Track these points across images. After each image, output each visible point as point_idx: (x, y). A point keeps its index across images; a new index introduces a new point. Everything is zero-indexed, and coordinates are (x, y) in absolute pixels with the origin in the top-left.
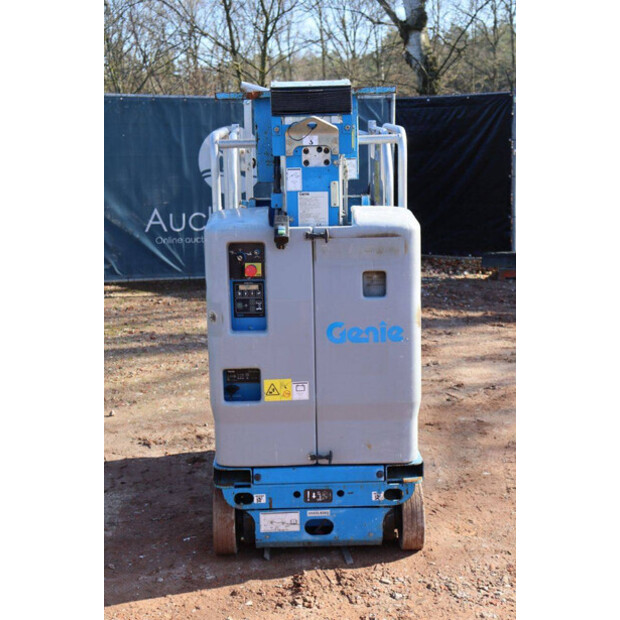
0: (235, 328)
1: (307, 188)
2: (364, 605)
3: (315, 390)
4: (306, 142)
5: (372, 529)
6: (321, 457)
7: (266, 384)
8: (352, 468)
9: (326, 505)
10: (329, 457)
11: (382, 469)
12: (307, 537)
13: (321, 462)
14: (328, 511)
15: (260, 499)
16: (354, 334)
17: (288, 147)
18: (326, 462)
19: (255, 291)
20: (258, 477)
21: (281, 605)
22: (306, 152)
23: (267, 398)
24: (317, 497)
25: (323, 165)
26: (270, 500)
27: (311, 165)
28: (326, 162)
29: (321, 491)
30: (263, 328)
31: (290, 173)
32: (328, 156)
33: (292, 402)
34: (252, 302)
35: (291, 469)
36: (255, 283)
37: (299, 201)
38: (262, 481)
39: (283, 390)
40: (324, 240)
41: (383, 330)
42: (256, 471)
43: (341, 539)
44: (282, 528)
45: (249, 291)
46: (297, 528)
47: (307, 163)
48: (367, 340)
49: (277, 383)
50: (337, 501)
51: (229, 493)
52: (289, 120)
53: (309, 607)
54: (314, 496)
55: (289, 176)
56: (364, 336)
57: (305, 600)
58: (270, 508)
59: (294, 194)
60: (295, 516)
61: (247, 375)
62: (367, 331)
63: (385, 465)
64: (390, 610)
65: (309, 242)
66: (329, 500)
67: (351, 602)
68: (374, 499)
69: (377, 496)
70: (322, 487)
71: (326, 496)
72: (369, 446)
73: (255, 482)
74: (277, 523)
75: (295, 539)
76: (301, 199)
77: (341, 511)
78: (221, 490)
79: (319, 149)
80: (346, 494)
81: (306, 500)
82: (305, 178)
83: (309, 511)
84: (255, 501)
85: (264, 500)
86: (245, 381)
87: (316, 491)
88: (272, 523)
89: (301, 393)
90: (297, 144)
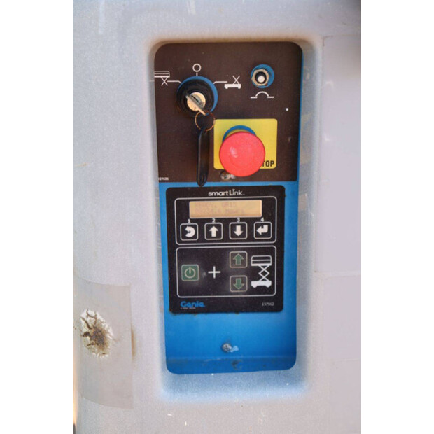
19: (250, 222)
34: (237, 260)
36: (249, 193)
45: (227, 222)
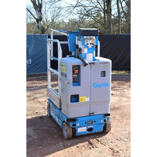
0: (73, 85)
1: (88, 52)
2: (108, 146)
3: (90, 99)
4: (89, 42)
5: (101, 129)
6: (91, 114)
7: (80, 98)
8: (97, 115)
9: (92, 124)
10: (93, 113)
11: (103, 115)
12: (88, 132)
13: (91, 115)
14: (92, 126)
15: (78, 125)
16: (99, 85)
17: (85, 43)
18: (93, 115)
19: (77, 77)
20: (77, 120)
21: (91, 148)
22: (88, 44)
23: (80, 101)
24: (90, 123)
25: (91, 47)
26: (80, 125)
27: (89, 47)
28: (92, 47)
29: (91, 121)
30: (79, 85)
31: (85, 49)
32: (93, 45)
33: (86, 101)
34: (76, 79)
35: (85, 117)
36: (76, 75)
37: (87, 56)
38: (78, 121)
39: (84, 99)
40: (93, 64)
41: (105, 84)
42: (77, 118)
43: (95, 132)
44: (83, 131)
45: (75, 77)
46: (86, 130)
47: (88, 47)
48: (101, 87)
49: (82, 97)
50: (94, 123)
51: (71, 124)
52: (85, 37)
53: (97, 148)
54: (89, 123)
55: (85, 50)
56: (101, 86)
57: (95, 146)
58: (80, 127)
59: (86, 54)
60: (85, 128)
61: (74, 96)
62: (101, 85)
63: (104, 114)
64: (114, 146)
65: (90, 65)
66: (92, 123)
67: (105, 145)
68: (101, 122)
69: (102, 121)
70: (91, 120)
71: (92, 122)
72: (101, 110)
73: (77, 121)
74: (82, 130)
75: (85, 133)
76: (87, 55)
77: (95, 125)
78: (69, 124)
79: (91, 44)
80: (96, 122)
81: (88, 124)
82: (88, 50)
83: (88, 126)
84: (77, 125)
85: (79, 125)
86: (73, 98)
87: (90, 122)
88: (80, 130)
89: (87, 99)
90: (87, 43)
